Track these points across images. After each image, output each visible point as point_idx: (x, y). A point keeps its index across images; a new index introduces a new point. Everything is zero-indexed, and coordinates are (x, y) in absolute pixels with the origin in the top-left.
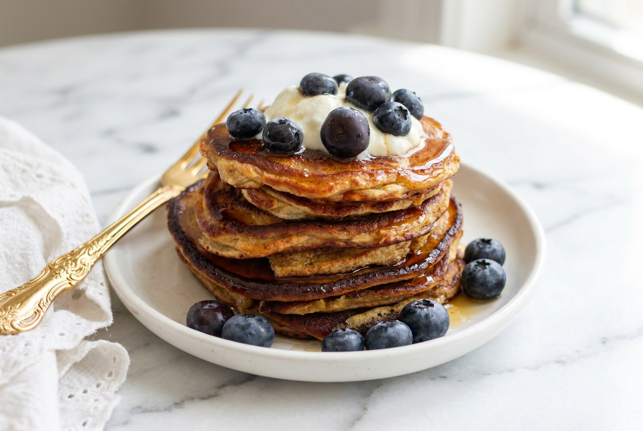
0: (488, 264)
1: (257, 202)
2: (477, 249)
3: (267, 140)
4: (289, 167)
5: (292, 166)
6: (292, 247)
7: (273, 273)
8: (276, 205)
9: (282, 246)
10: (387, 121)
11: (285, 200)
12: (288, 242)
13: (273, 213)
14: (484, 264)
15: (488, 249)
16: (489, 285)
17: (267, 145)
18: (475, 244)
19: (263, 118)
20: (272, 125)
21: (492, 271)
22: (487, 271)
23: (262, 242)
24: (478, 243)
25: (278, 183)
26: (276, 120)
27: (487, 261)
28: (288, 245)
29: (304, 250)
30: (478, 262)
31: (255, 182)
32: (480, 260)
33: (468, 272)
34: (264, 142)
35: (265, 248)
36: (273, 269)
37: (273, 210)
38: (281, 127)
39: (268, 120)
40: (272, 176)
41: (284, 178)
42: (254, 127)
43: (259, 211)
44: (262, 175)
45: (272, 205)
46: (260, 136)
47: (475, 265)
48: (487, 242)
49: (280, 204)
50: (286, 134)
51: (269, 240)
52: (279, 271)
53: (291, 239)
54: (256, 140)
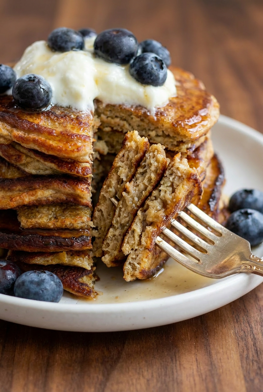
0: (251, 214)
1: (7, 156)
2: (239, 199)
3: (17, 97)
4: (38, 125)
5: (40, 124)
6: (37, 200)
7: (19, 223)
8: (24, 160)
9: (27, 199)
10: (145, 72)
11: (33, 156)
12: (33, 195)
13: (22, 167)
14: (247, 214)
15: (250, 199)
16: (252, 234)
17: (17, 102)
18: (238, 195)
19: (13, 75)
20: (22, 81)
21: (254, 221)
22: (250, 221)
23: (9, 194)
24: (241, 194)
25: (27, 140)
26: (25, 78)
27: (250, 211)
28: (33, 198)
29: (49, 204)
30: (241, 212)
31: (5, 139)
32: (243, 211)
33: (231, 223)
34: (14, 98)
35: (11, 200)
36: (19, 220)
37: (21, 165)
38: (30, 85)
39: (18, 77)
40: (21, 133)
41: (32, 136)
42: (4, 84)
43: (9, 165)
44: (11, 132)
45: (21, 160)
46: (10, 92)
47: (239, 216)
48: (249, 192)
49: (28, 159)
50: (35, 92)
51: (16, 193)
52: (25, 222)
53: (36, 192)
54: (7, 95)
